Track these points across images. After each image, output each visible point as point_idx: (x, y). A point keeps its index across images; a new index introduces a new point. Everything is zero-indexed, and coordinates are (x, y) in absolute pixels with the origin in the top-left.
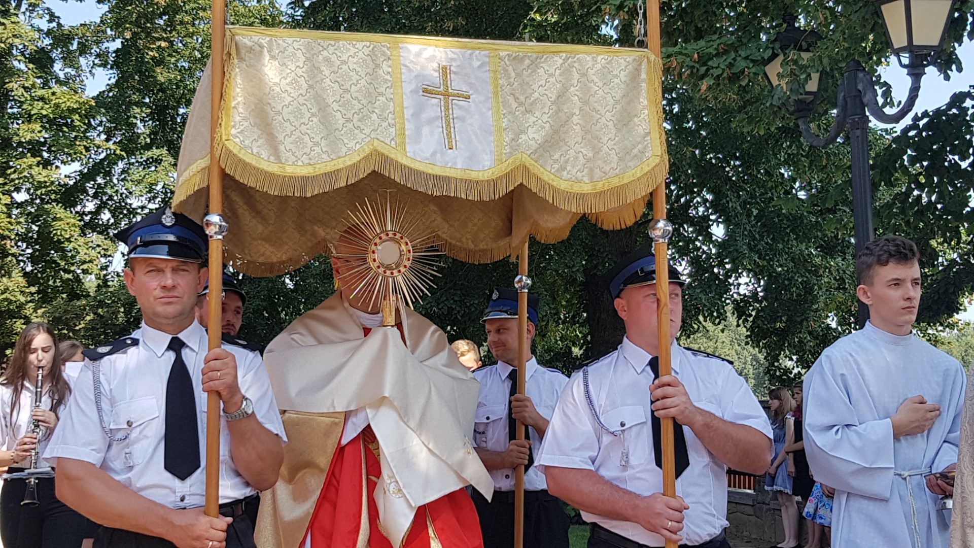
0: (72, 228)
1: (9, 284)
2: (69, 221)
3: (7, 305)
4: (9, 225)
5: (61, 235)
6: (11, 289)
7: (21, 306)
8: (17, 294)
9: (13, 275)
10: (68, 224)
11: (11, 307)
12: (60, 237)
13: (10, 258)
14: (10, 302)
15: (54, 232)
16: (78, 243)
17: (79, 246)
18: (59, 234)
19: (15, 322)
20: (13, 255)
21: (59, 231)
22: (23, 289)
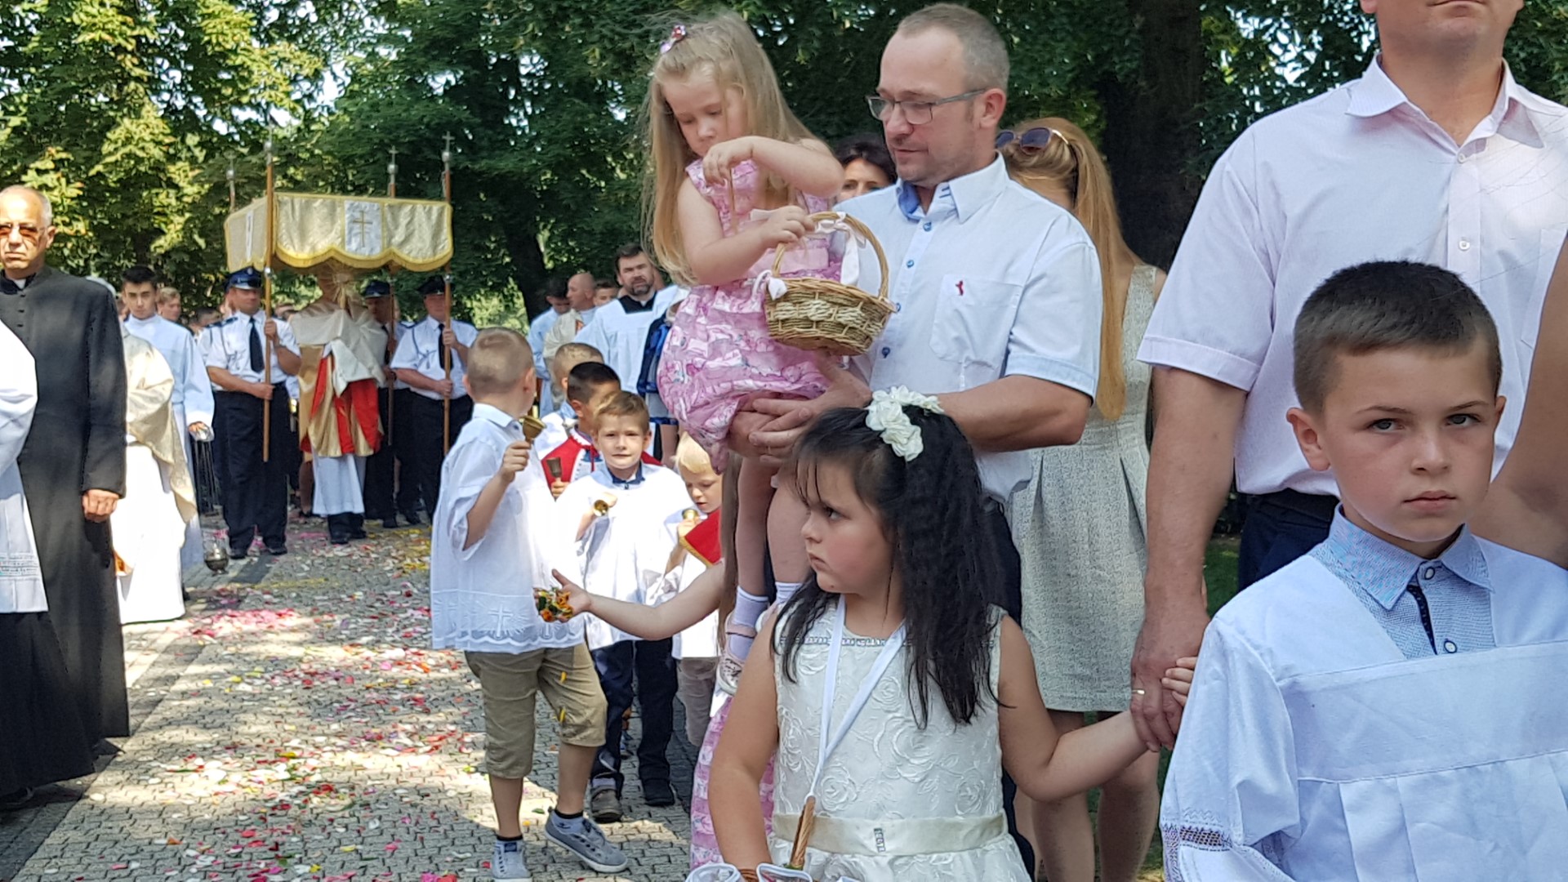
0: (236, 31)
1: (133, 128)
2: (228, 18)
3: (134, 166)
4: (124, 28)
5: (219, 44)
6: (136, 137)
7: (158, 167)
8: (150, 146)
9: (144, 112)
10: (228, 23)
11: (142, 169)
12: (217, 49)
13: (132, 85)
14: (139, 160)
15: (206, 38)
16: (253, 57)
17: (254, 61)
18: (214, 41)
19: (157, 194)
20: (138, 79)
21: (214, 37)
22: (161, 137)
